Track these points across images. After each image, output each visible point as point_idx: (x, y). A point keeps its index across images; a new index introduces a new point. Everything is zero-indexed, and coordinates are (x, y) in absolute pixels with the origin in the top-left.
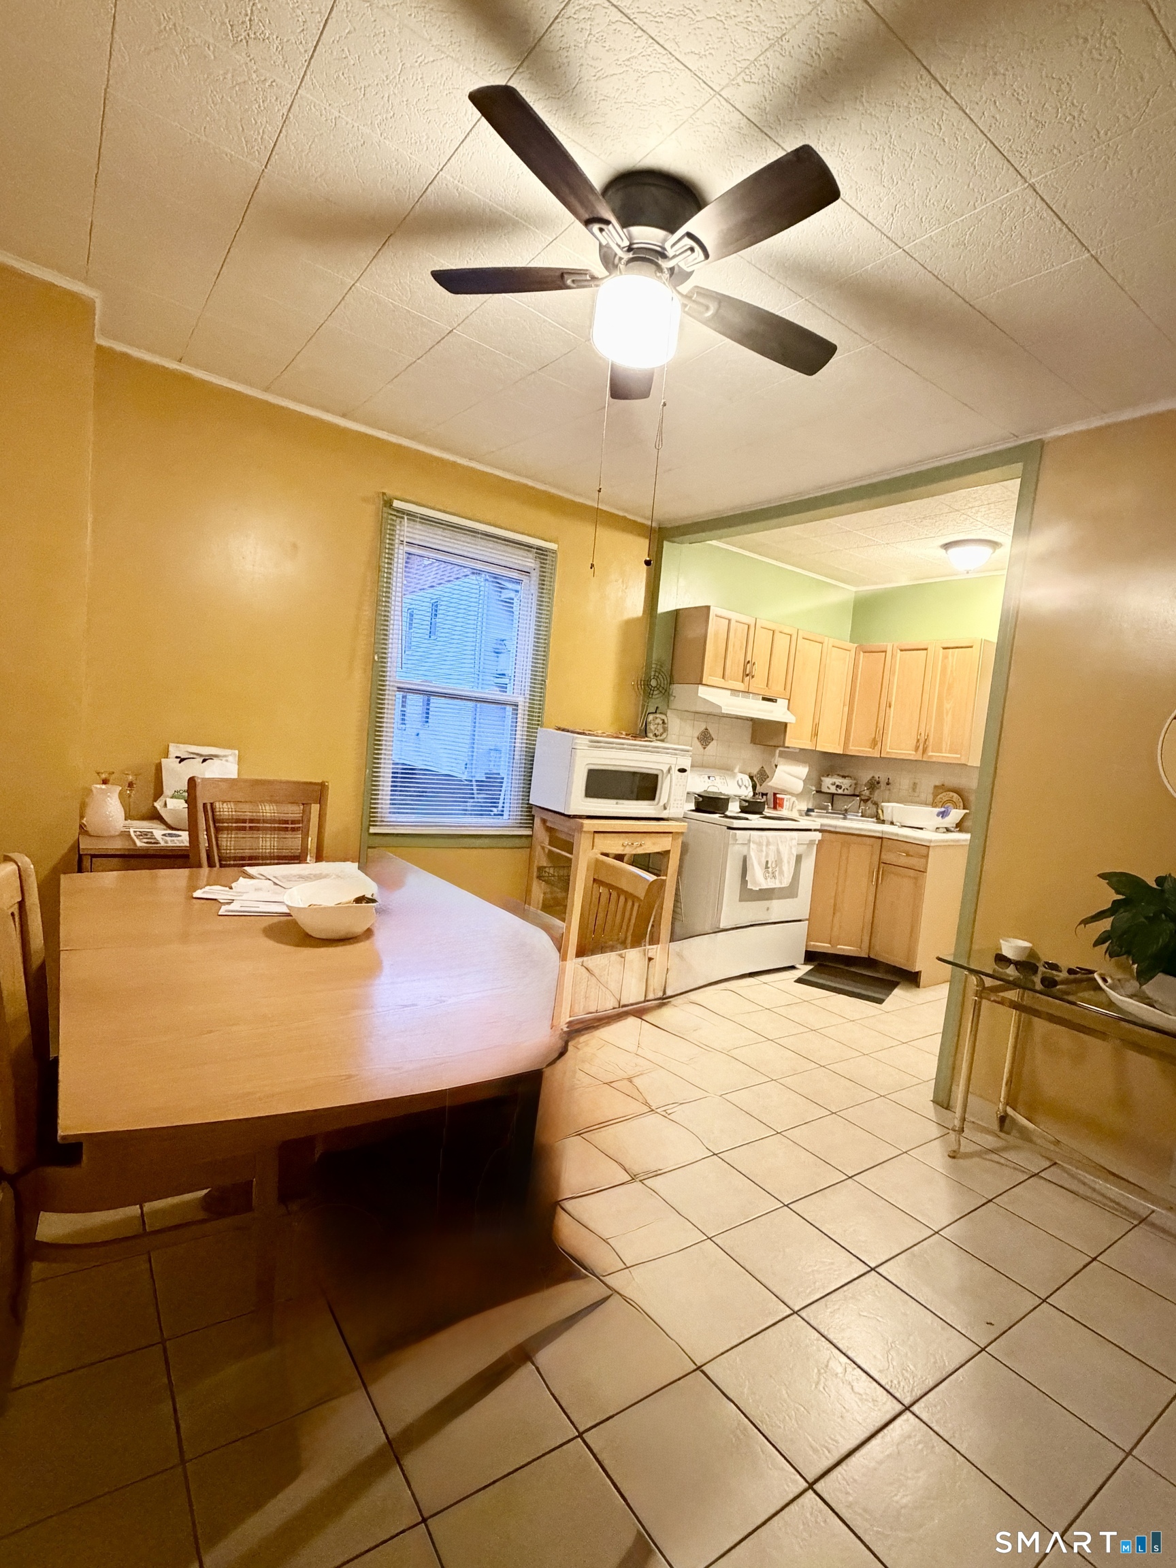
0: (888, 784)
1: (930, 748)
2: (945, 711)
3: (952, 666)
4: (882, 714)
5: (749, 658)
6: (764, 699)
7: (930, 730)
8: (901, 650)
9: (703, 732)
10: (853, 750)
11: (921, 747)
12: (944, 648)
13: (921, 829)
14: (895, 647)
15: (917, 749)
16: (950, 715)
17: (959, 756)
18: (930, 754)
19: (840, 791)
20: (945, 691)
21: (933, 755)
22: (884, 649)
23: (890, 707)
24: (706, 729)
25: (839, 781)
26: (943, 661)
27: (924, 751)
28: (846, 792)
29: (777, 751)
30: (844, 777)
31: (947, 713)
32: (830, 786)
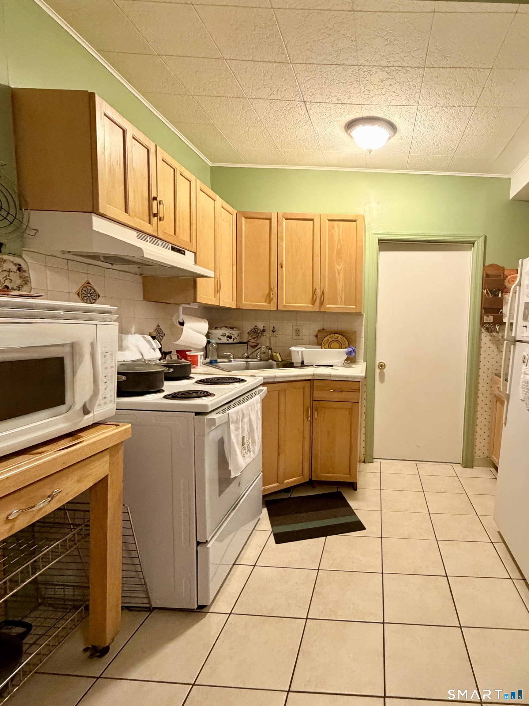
0: (273, 331)
1: (326, 301)
2: (337, 272)
3: (339, 235)
4: (274, 273)
5: (154, 194)
6: (173, 249)
7: (325, 286)
8: (287, 219)
9: (84, 287)
10: (247, 304)
11: (318, 301)
12: (330, 220)
13: (332, 366)
14: (280, 216)
15: (313, 302)
16: (341, 275)
17: (354, 307)
18: (327, 306)
19: (231, 341)
20: (335, 255)
21: (329, 306)
22: (269, 217)
23: (282, 267)
24: (89, 283)
25: (228, 332)
26: (329, 231)
27: (321, 303)
28: (236, 341)
29: (181, 309)
30: (232, 328)
31: (339, 273)
32: (222, 338)
